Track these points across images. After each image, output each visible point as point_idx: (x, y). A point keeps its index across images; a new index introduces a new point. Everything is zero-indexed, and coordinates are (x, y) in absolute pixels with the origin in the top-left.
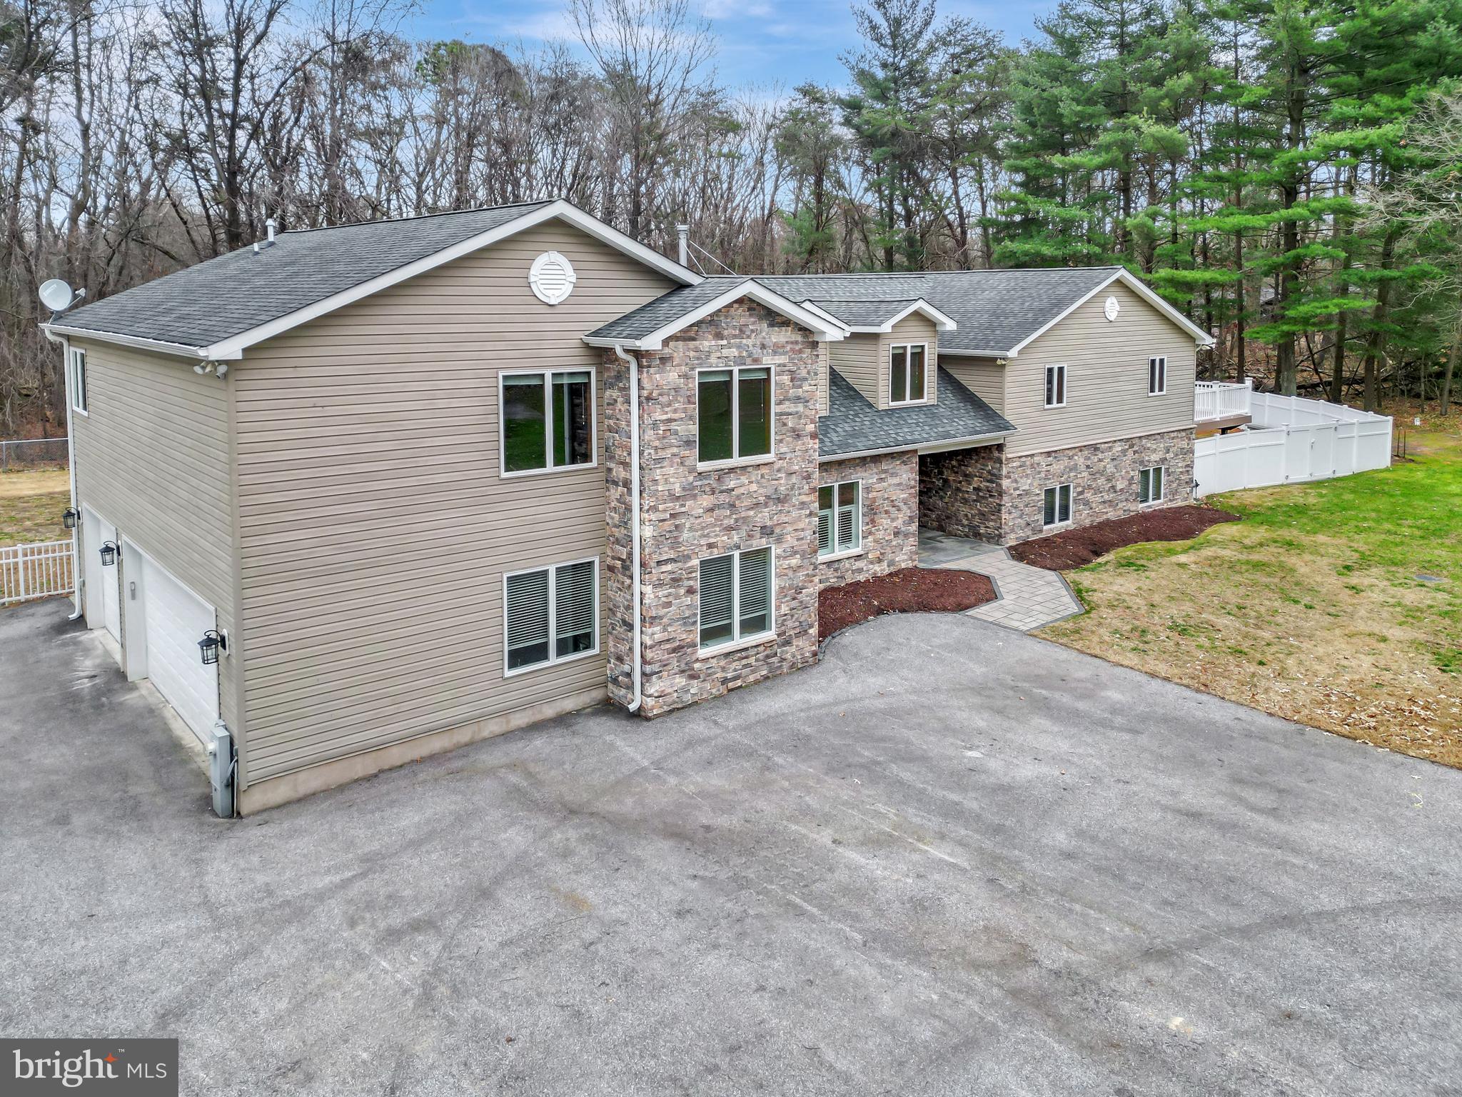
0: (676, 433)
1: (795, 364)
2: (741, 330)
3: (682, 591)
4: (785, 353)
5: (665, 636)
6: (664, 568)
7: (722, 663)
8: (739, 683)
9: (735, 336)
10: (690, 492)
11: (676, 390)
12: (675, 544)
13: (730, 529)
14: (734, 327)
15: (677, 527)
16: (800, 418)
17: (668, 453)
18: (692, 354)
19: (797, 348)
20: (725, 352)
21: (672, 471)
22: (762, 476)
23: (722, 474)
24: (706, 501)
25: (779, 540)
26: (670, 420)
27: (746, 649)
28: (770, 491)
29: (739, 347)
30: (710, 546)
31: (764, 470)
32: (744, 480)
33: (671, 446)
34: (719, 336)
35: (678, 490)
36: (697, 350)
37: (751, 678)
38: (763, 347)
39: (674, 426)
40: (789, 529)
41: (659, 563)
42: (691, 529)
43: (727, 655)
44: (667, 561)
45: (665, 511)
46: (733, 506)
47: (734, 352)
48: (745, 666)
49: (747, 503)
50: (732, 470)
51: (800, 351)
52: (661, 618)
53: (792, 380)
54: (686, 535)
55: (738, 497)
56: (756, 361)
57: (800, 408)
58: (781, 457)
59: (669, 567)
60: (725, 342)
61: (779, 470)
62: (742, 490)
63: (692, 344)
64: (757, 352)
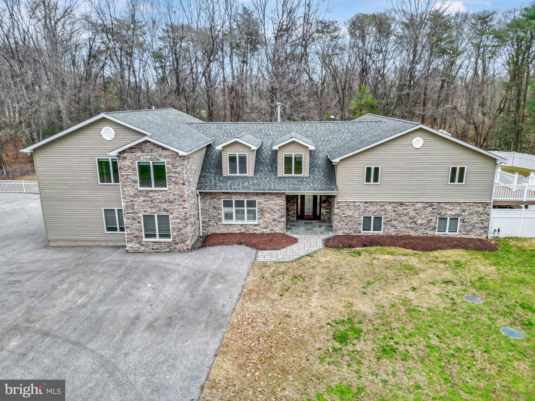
0: (130, 178)
1: (173, 162)
2: (151, 150)
3: (136, 222)
4: (169, 158)
5: (131, 232)
6: (129, 215)
7: (152, 244)
8: (159, 251)
9: (149, 152)
10: (136, 195)
11: (129, 167)
12: (133, 209)
13: (151, 208)
14: (149, 150)
15: (133, 204)
16: (177, 178)
17: (128, 184)
18: (133, 157)
19: (174, 156)
20: (146, 157)
21: (129, 189)
22: (163, 194)
23: (147, 192)
24: (142, 199)
25: (171, 213)
26: (128, 175)
27: (161, 242)
28: (166, 199)
29: (151, 155)
30: (145, 211)
31: (164, 192)
32: (156, 194)
33: (129, 182)
34: (143, 152)
35: (132, 194)
36: (135, 155)
37: (163, 251)
38: (160, 156)
39: (129, 176)
40: (175, 211)
41: (128, 213)
42: (137, 205)
43: (154, 242)
44: (130, 213)
45: (128, 199)
46: (152, 201)
47: (149, 157)
48: (161, 247)
49: (158, 201)
50: (151, 191)
51: (175, 158)
52: (130, 228)
53: (173, 166)
54: (136, 207)
55: (154, 199)
56: (157, 160)
57: (177, 175)
58: (170, 189)
59: (131, 215)
60: (145, 154)
61: (169, 193)
62: (155, 197)
63: (133, 154)
64: (158, 157)
